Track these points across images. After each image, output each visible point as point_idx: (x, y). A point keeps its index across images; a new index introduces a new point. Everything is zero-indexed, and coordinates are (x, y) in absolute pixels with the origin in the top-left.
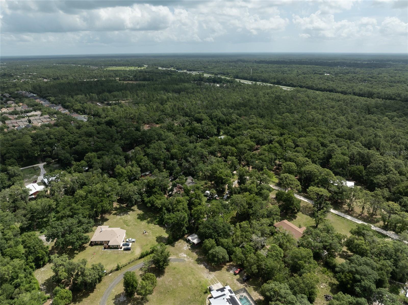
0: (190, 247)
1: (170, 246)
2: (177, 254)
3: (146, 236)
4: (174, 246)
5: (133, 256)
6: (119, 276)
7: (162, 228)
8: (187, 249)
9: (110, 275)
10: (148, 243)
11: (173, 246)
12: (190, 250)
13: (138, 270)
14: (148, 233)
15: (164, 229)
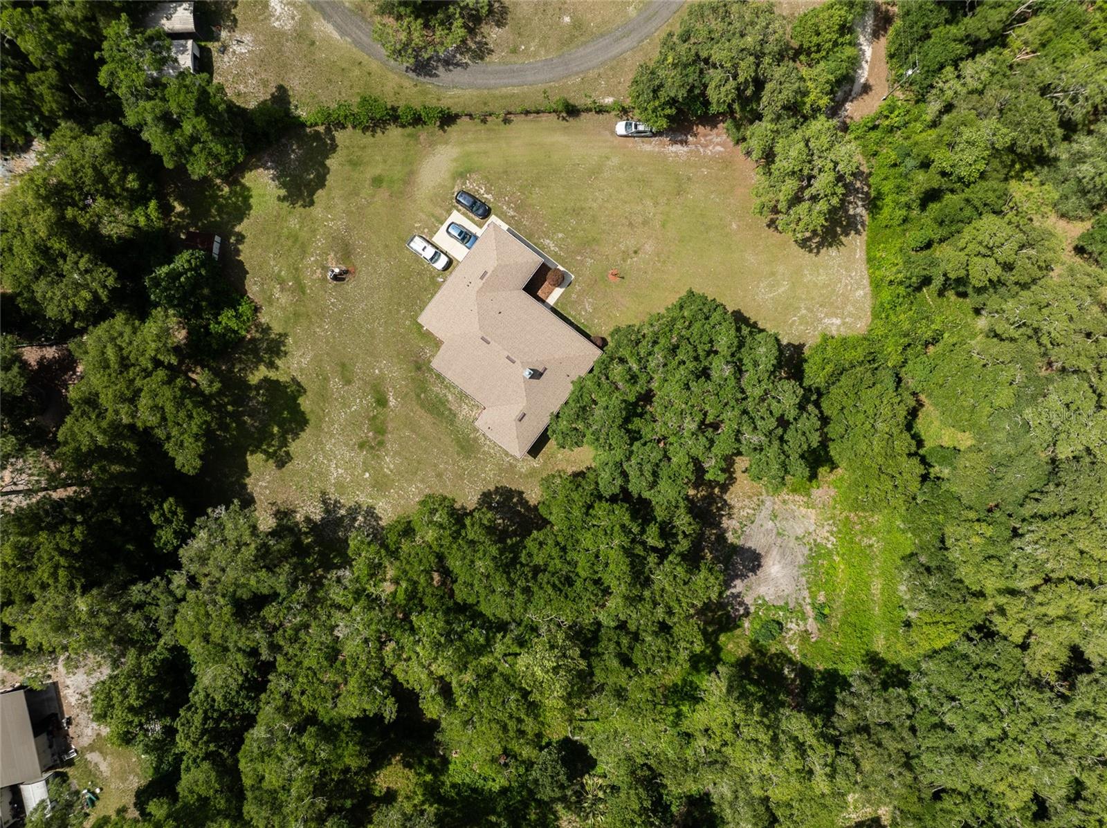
0: (224, 34)
1: (294, 102)
2: (302, 35)
3: (346, 252)
4: (281, 89)
5: (472, 148)
6: (577, 73)
7: (247, 254)
8: (237, 35)
9: (609, 100)
10: (367, 190)
11: (281, 96)
12: (235, 21)
13: (494, 58)
14: (325, 268)
15: (241, 238)
